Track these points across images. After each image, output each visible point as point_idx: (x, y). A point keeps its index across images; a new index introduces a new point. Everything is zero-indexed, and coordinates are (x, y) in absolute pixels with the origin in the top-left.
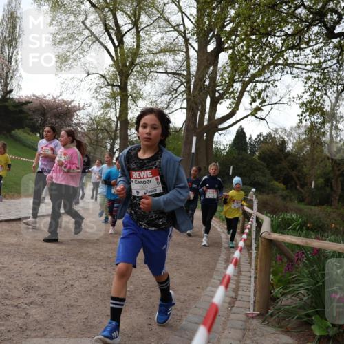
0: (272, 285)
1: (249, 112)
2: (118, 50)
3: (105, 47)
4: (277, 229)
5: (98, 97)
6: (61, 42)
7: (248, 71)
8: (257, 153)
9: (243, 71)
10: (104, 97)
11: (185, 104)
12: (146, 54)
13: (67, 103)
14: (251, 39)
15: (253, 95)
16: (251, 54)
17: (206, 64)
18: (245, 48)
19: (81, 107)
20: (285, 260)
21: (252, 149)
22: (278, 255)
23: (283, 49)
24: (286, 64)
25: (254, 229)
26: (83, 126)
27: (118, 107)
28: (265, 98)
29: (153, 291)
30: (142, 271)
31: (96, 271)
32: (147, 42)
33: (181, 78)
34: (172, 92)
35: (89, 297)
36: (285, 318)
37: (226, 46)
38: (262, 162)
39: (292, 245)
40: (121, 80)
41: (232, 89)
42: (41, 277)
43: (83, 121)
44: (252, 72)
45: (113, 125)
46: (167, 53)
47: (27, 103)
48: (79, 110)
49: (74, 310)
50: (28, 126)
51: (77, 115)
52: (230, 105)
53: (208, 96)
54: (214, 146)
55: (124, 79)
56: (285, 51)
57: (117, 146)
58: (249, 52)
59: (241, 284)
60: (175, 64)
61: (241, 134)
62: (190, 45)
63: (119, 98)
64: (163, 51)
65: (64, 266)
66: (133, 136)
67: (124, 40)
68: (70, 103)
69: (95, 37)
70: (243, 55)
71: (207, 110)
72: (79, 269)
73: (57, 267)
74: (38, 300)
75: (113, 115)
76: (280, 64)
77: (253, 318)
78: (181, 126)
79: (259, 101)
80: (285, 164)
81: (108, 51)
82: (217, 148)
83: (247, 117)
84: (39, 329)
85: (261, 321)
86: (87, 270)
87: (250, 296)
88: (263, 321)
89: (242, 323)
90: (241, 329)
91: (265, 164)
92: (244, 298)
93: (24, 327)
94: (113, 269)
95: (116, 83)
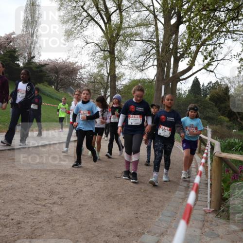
0: (223, 189)
1: (202, 67)
2: (108, 25)
3: (98, 24)
4: (224, 150)
5: (95, 59)
6: (67, 21)
7: (200, 37)
8: (208, 96)
9: (197, 37)
10: (98, 59)
11: (156, 63)
12: (126, 28)
13: (73, 64)
14: (202, 14)
16: (203, 25)
17: (170, 33)
18: (198, 21)
19: (83, 66)
20: (231, 172)
21: (204, 93)
22: (226, 168)
24: (228, 31)
25: (209, 150)
26: (84, 80)
27: (108, 66)
28: (214, 57)
29: (138, 195)
31: (97, 181)
32: (128, 19)
33: (152, 44)
34: (146, 54)
35: (94, 199)
37: (184, 19)
38: (212, 103)
40: (110, 47)
41: (189, 51)
42: (59, 186)
43: (84, 76)
44: (204, 38)
45: (106, 79)
46: (142, 27)
47: (45, 65)
48: (82, 69)
49: (84, 208)
50: (46, 81)
51: (80, 73)
52: (189, 62)
53: (172, 57)
54: (177, 92)
55: (112, 46)
56: (227, 21)
57: (108, 94)
58: (201, 23)
59: (200, 189)
60: (148, 34)
61: (196, 83)
62: (158, 20)
63: (109, 59)
64: (138, 25)
65: (75, 177)
66: (120, 86)
67: (111, 18)
68: (75, 64)
69: (91, 16)
70: (197, 26)
71: (172, 66)
72: (86, 180)
73: (70, 178)
74: (59, 201)
75: (105, 72)
76: (224, 32)
77: (209, 213)
78: (153, 78)
79: (209, 58)
81: (100, 26)
82: (179, 93)
83: (200, 70)
84: (60, 221)
85: (215, 215)
86: (92, 180)
87: (207, 198)
88: (217, 215)
89: (202, 217)
90: (201, 221)
91: (214, 104)
92: (203, 199)
93: (50, 220)
94: (110, 179)
95: (106, 49)
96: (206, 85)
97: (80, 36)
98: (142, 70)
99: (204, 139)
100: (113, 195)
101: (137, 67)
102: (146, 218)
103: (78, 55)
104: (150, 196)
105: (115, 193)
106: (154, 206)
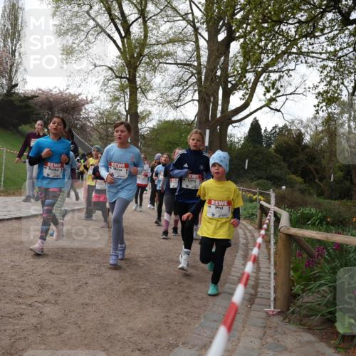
0: (293, 281)
1: (264, 103)
2: (125, 40)
3: (111, 38)
5: (107, 90)
6: (66, 33)
7: (260, 61)
8: (273, 146)
9: (255, 61)
10: (113, 89)
11: (196, 96)
12: (154, 44)
13: (75, 97)
14: (263, 27)
15: (266, 85)
16: (263, 43)
17: (217, 54)
18: (257, 37)
19: (89, 100)
20: (305, 256)
21: (267, 141)
22: (298, 251)
23: (297, 37)
24: (300, 53)
25: (272, 224)
26: (92, 120)
27: (127, 100)
28: (279, 88)
29: (169, 289)
31: (110, 268)
32: (155, 32)
33: (191, 69)
34: (182, 83)
35: (104, 295)
36: (308, 316)
37: (237, 34)
38: (278, 155)
39: (312, 241)
40: (129, 72)
41: (244, 80)
42: (54, 276)
43: (91, 115)
45: (123, 119)
46: (176, 43)
47: (33, 97)
48: (88, 103)
49: (89, 309)
51: (85, 109)
52: (243, 95)
53: (221, 88)
54: (228, 139)
55: (132, 70)
56: (299, 39)
58: (261, 41)
59: (260, 281)
60: (185, 55)
61: (255, 127)
62: (200, 34)
63: (128, 91)
64: (172, 41)
65: (77, 264)
66: (144, 130)
67: (131, 30)
68: (77, 97)
69: (101, 27)
70: (255, 44)
71: (220, 102)
72: (93, 267)
73: (70, 265)
74: (52, 299)
75: (122, 108)
76: (293, 53)
77: (273, 315)
78: (193, 119)
79: (273, 91)
80: (301, 157)
81: (115, 42)
82: (231, 141)
83: (261, 108)
85: (282, 318)
86: (102, 268)
87: (270, 293)
88: (285, 319)
89: (263, 321)
90: (261, 327)
91: (281, 157)
92: (264, 295)
93: (39, 326)
94: (128, 266)
95: (124, 75)
96: (269, 130)
97: (85, 55)
98: (177, 107)
99: (267, 208)
100: (133, 290)
101: (170, 103)
102: (182, 323)
104: (187, 291)
105: (136, 287)
106: (193, 306)
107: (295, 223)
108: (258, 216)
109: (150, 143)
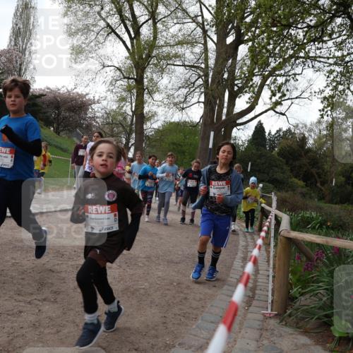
0: (291, 284)
1: (269, 106)
2: (135, 41)
3: (121, 39)
5: (114, 90)
6: (76, 33)
7: (268, 65)
8: (276, 149)
9: (262, 64)
10: (120, 90)
12: (163, 46)
13: (82, 96)
14: (272, 31)
15: (273, 89)
16: (271, 46)
17: (225, 57)
18: (265, 41)
19: (96, 100)
20: (304, 259)
21: (271, 144)
22: (297, 254)
23: (305, 41)
24: (307, 57)
25: (273, 227)
26: (98, 120)
27: (134, 100)
28: (285, 92)
29: (168, 289)
30: (157, 269)
32: (164, 33)
33: (199, 71)
34: (189, 85)
36: (303, 319)
37: (246, 38)
38: (281, 159)
39: (311, 244)
40: (137, 73)
41: (251, 83)
42: (54, 274)
43: (98, 114)
44: (273, 65)
45: (129, 119)
46: (185, 45)
47: (41, 96)
48: (94, 103)
50: (42, 120)
51: (92, 109)
52: (249, 99)
53: (227, 91)
55: (140, 71)
56: (307, 43)
57: (132, 141)
58: (269, 44)
59: (258, 284)
61: (260, 129)
62: (209, 37)
63: (135, 91)
64: (180, 43)
66: (149, 130)
67: (141, 31)
68: (85, 96)
69: (111, 27)
70: (264, 47)
71: (226, 105)
73: (70, 263)
74: (51, 297)
75: (128, 109)
76: (301, 57)
77: (270, 317)
78: (198, 121)
79: (279, 95)
80: (305, 161)
81: (124, 43)
83: (266, 111)
84: (53, 325)
85: (278, 321)
87: (268, 296)
88: (281, 322)
89: (260, 323)
90: (258, 329)
91: (284, 161)
92: (262, 298)
93: (37, 324)
94: (128, 266)
95: (132, 76)
96: (273, 133)
97: (94, 55)
98: (183, 109)
99: (268, 211)
100: (132, 290)
101: (175, 104)
102: (178, 324)
103: (90, 84)
104: (185, 292)
105: (135, 287)
106: (191, 307)
107: (295, 226)
108: (259, 219)
109: (154, 143)
